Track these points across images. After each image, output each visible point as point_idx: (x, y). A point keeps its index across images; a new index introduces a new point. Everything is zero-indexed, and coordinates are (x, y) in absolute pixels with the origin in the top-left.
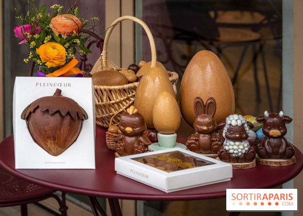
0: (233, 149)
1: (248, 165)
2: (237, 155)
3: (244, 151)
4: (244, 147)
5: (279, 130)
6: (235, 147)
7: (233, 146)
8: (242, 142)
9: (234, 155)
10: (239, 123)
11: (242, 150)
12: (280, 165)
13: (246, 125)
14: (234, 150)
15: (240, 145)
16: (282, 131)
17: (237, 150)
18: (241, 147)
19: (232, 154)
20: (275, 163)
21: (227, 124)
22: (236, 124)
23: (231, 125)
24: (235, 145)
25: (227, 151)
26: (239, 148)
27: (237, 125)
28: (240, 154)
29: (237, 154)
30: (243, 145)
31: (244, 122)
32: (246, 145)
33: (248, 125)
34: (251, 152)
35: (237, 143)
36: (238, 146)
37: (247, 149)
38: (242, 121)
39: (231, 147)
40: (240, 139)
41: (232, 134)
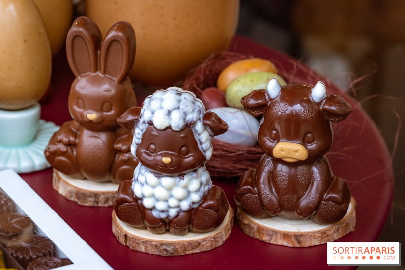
0: (153, 196)
1: (198, 244)
2: (163, 216)
3: (185, 205)
4: (189, 193)
5: (304, 143)
6: (161, 192)
7: (154, 187)
8: (182, 176)
9: (155, 214)
10: (176, 122)
11: (180, 200)
12: (299, 242)
13: (199, 127)
14: (158, 200)
15: (175, 185)
16: (312, 146)
17: (166, 201)
18: (179, 192)
19: (151, 209)
20: (286, 235)
21: (141, 120)
22: (166, 125)
23: (151, 123)
24: (160, 184)
25: (136, 199)
26: (171, 196)
27: (169, 127)
28: (173, 213)
29: (163, 211)
30: (186, 187)
31: (192, 116)
32: (194, 185)
33: (205, 125)
34: (209, 207)
35: (167, 181)
36: (169, 189)
37: (195, 197)
38: (185, 114)
39: (147, 190)
40: (177, 170)
41: (155, 151)
